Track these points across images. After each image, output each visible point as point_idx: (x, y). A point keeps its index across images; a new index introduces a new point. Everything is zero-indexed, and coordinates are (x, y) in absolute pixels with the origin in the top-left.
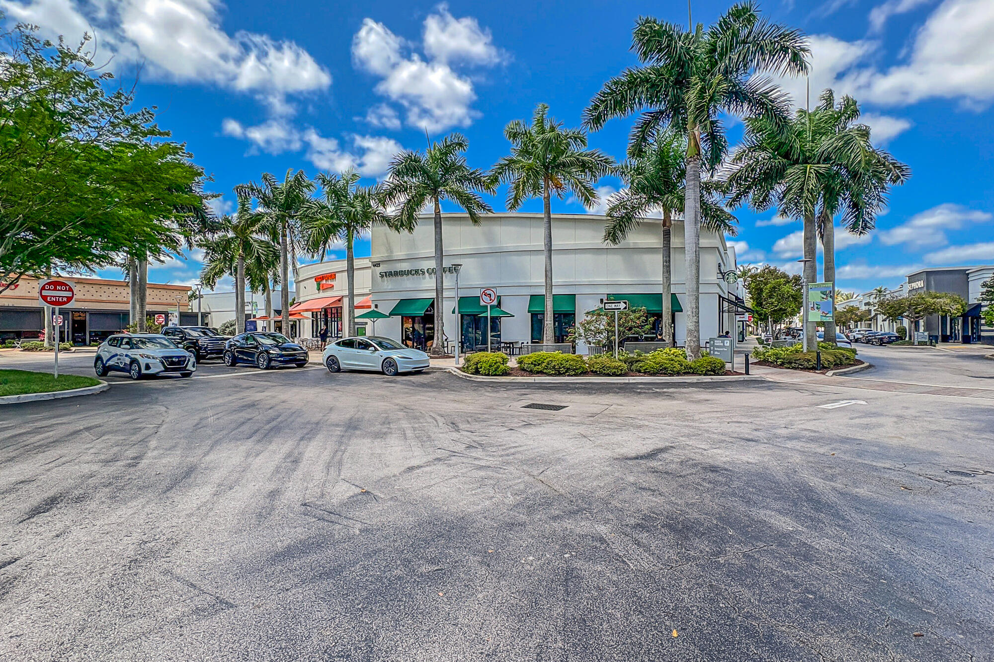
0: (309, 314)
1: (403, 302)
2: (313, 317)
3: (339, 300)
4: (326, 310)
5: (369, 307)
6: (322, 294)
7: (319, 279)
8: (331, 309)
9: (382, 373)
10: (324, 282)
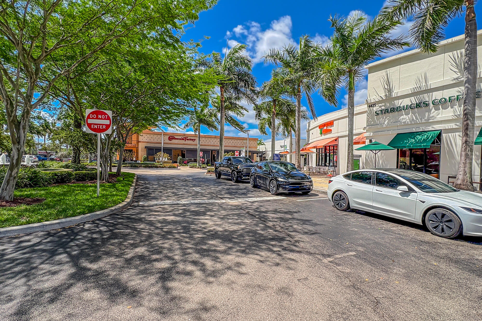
0: (314, 150)
1: (400, 137)
2: (317, 152)
3: (336, 140)
4: (325, 147)
5: (364, 142)
6: (323, 137)
7: (321, 127)
8: (329, 146)
9: (423, 227)
10: (325, 128)
